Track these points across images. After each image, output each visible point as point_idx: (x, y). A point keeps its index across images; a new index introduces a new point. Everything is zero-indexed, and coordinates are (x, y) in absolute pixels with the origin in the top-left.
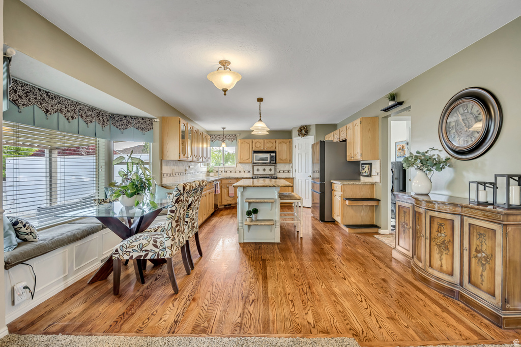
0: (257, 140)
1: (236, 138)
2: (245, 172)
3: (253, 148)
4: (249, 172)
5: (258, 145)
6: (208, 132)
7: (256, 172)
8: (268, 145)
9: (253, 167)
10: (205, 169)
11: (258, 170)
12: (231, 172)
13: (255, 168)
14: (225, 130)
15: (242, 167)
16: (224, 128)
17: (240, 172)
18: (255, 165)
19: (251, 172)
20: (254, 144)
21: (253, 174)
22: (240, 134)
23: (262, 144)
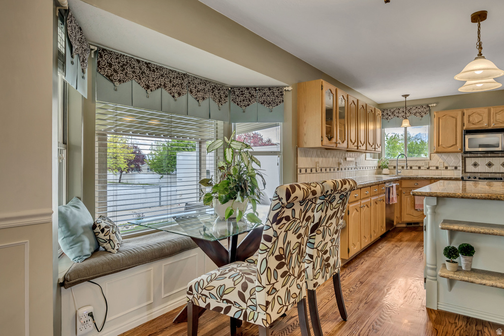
0: (474, 110)
1: (430, 110)
2: (446, 168)
3: (463, 125)
4: (456, 168)
5: (475, 119)
6: (379, 105)
7: (470, 168)
8: (498, 117)
9: (464, 160)
10: (375, 163)
11: (475, 165)
12: (419, 168)
13: (470, 162)
14: (408, 98)
15: (441, 160)
16: (406, 96)
17: (437, 168)
18: (468, 155)
19: (460, 168)
20: (466, 117)
21: (464, 171)
22: (437, 103)
23: (485, 115)
